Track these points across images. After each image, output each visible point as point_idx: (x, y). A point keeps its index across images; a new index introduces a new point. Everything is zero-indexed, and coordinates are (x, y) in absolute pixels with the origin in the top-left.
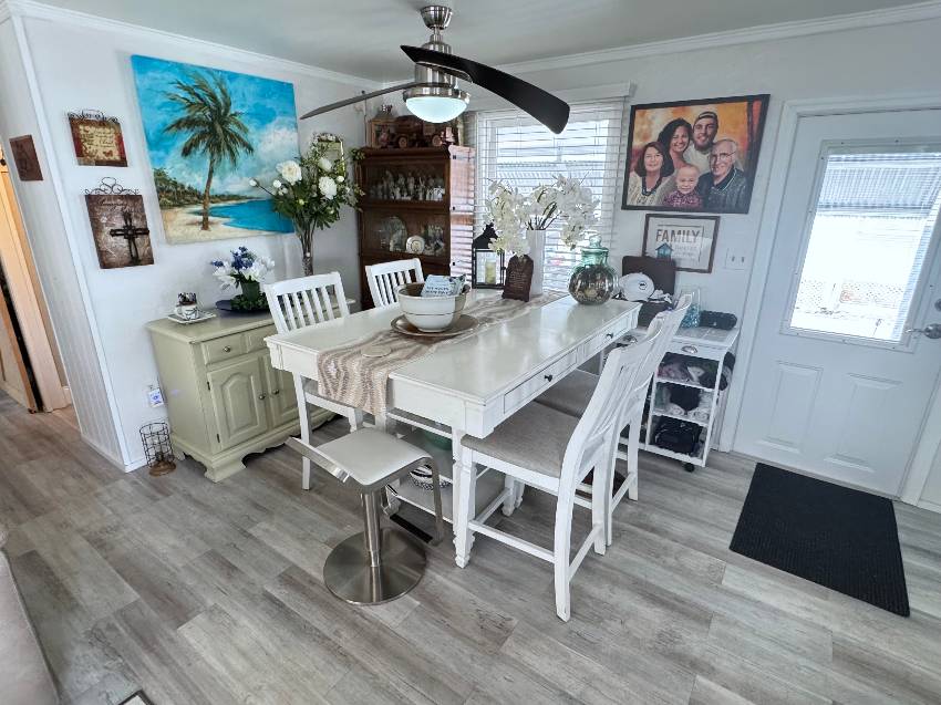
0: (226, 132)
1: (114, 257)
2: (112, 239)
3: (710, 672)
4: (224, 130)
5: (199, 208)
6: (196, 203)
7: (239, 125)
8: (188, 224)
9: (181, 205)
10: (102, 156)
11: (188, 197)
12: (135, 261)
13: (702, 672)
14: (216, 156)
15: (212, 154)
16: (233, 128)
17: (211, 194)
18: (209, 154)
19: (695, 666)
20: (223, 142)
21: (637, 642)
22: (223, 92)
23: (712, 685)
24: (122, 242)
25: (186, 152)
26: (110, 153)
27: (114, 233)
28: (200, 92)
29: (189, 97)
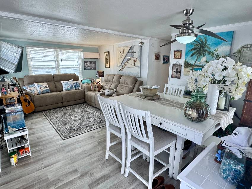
0: (203, 50)
1: (173, 76)
2: (174, 73)
3: (79, 178)
4: (203, 49)
5: (191, 68)
6: (191, 67)
7: (208, 47)
8: (188, 72)
9: (188, 67)
10: (177, 57)
11: (190, 66)
12: (176, 77)
13: (80, 176)
14: (199, 56)
15: (198, 56)
16: (206, 48)
17: (195, 65)
18: (197, 55)
19: (83, 176)
20: (202, 52)
21: (94, 168)
22: (206, 40)
23: (77, 176)
24: (175, 73)
25: (192, 56)
26: (178, 57)
27: (174, 72)
28: (199, 41)
29: (196, 43)
